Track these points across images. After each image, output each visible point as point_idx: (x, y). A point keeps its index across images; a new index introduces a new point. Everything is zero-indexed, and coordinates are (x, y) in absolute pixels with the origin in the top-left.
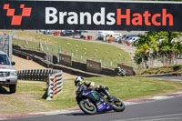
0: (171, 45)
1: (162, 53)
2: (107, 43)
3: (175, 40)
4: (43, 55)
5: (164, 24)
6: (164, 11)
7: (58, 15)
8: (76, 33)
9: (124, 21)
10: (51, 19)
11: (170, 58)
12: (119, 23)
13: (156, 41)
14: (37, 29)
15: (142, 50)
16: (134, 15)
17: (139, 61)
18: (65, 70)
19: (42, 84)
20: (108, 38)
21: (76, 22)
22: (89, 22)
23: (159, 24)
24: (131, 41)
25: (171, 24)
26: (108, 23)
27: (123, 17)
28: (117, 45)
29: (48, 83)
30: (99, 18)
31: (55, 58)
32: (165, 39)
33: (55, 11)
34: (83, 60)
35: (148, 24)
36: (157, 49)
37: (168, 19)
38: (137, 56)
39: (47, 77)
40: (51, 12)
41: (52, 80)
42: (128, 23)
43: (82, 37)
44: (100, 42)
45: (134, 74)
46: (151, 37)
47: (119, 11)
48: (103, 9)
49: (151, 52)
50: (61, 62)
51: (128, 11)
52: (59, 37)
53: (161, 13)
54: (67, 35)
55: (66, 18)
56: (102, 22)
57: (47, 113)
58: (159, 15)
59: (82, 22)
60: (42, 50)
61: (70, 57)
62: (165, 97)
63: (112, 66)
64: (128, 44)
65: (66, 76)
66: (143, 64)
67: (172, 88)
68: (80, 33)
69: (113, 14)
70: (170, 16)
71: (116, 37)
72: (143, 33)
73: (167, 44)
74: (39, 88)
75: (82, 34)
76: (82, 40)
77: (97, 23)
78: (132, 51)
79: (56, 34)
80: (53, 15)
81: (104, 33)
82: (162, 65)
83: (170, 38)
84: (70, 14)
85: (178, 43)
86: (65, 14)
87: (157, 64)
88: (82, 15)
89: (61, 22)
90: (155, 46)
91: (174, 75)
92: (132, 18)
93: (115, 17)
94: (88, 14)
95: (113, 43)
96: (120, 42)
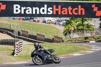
0: (83, 26)
1: (79, 30)
2: (48, 24)
3: (86, 23)
4: (12, 31)
5: (80, 14)
6: (80, 6)
7: (20, 9)
8: (31, 19)
9: (57, 12)
10: (17, 11)
11: (83, 32)
12: (55, 13)
13: (75, 23)
14: (9, 16)
15: (67, 28)
16: (63, 9)
17: (66, 35)
18: (24, 39)
19: (12, 47)
20: (49, 22)
21: (31, 13)
22: (38, 13)
23: (77, 14)
24: (61, 23)
25: (83, 14)
26: (48, 13)
27: (57, 10)
28: (53, 25)
29: (15, 47)
30: (43, 11)
31: (19, 33)
32: (80, 22)
33: (19, 6)
34: (35, 34)
35: (70, 13)
36: (76, 28)
37: (82, 11)
38: (65, 31)
39: (14, 43)
40: (17, 7)
41: (17, 45)
42: (59, 13)
43: (34, 21)
44: (44, 24)
45: (63, 41)
46: (72, 21)
47: (55, 6)
48: (46, 6)
49: (73, 29)
50: (23, 35)
51: (60, 6)
52: (21, 21)
53: (78, 8)
54: (26, 20)
55: (25, 10)
56: (45, 13)
57: (14, 63)
58: (77, 9)
59: (34, 13)
60: (12, 28)
61: (28, 32)
62: (80, 54)
63: (51, 37)
64: (60, 25)
65: (25, 43)
66: (68, 36)
67: (84, 49)
68: (33, 19)
69: (51, 8)
70: (83, 9)
71: (53, 21)
72: (68, 19)
73: (81, 25)
74: (9, 50)
75: (34, 19)
76: (34, 22)
77: (42, 13)
78: (62, 29)
79: (19, 19)
80: (18, 9)
81: (46, 19)
82: (78, 36)
83: (83, 22)
84: (27, 8)
85: (87, 24)
86: (25, 8)
87: (75, 36)
88: (34, 9)
89: (23, 13)
90: (75, 26)
91: (85, 42)
92: (62, 10)
93: (52, 10)
94: (37, 8)
95: (51, 25)
96: (55, 24)
